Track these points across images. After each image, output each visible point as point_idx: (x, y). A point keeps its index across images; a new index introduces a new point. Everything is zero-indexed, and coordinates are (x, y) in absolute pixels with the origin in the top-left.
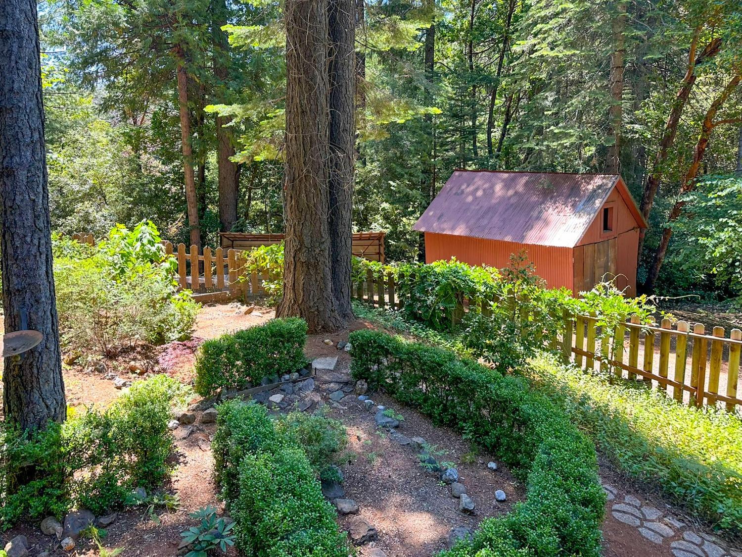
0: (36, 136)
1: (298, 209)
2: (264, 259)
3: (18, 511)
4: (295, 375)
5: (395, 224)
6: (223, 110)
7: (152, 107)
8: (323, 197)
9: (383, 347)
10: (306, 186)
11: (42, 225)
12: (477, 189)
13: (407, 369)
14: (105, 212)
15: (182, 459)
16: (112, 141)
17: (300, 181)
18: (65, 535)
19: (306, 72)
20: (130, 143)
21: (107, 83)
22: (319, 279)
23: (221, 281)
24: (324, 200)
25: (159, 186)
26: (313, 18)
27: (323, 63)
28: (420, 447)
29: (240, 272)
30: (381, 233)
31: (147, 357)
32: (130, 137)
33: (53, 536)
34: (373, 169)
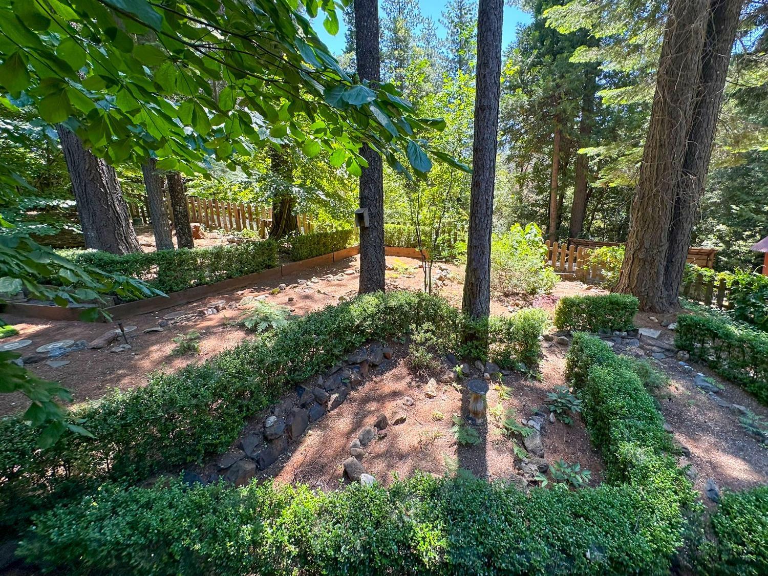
1: (644, 220)
2: (606, 255)
3: (466, 353)
4: (624, 334)
5: (728, 244)
6: (591, 151)
8: (668, 211)
9: (712, 331)
10: (653, 202)
13: (735, 354)
14: (501, 222)
15: (545, 358)
17: (649, 199)
18: (485, 371)
19: (670, 114)
20: (519, 182)
22: (653, 272)
23: (570, 267)
24: (668, 213)
25: (533, 208)
26: (686, 67)
27: (688, 104)
28: (742, 413)
29: (584, 263)
30: (713, 250)
31: (525, 300)
32: (519, 178)
33: (480, 370)
34: (714, 197)
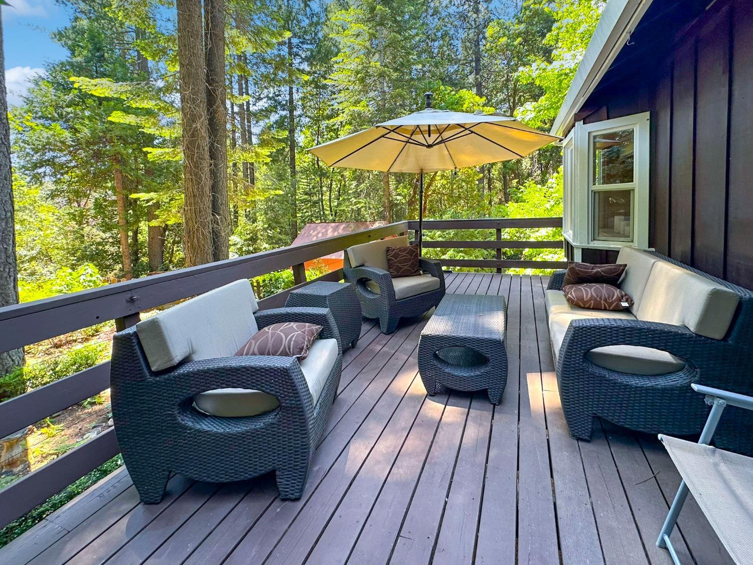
0: (9, 214)
6: (143, 196)
7: (94, 194)
8: (208, 240)
11: (11, 261)
12: (319, 233)
16: (57, 219)
17: (193, 233)
20: (74, 219)
21: (54, 179)
24: (209, 242)
25: (100, 247)
32: (74, 215)
